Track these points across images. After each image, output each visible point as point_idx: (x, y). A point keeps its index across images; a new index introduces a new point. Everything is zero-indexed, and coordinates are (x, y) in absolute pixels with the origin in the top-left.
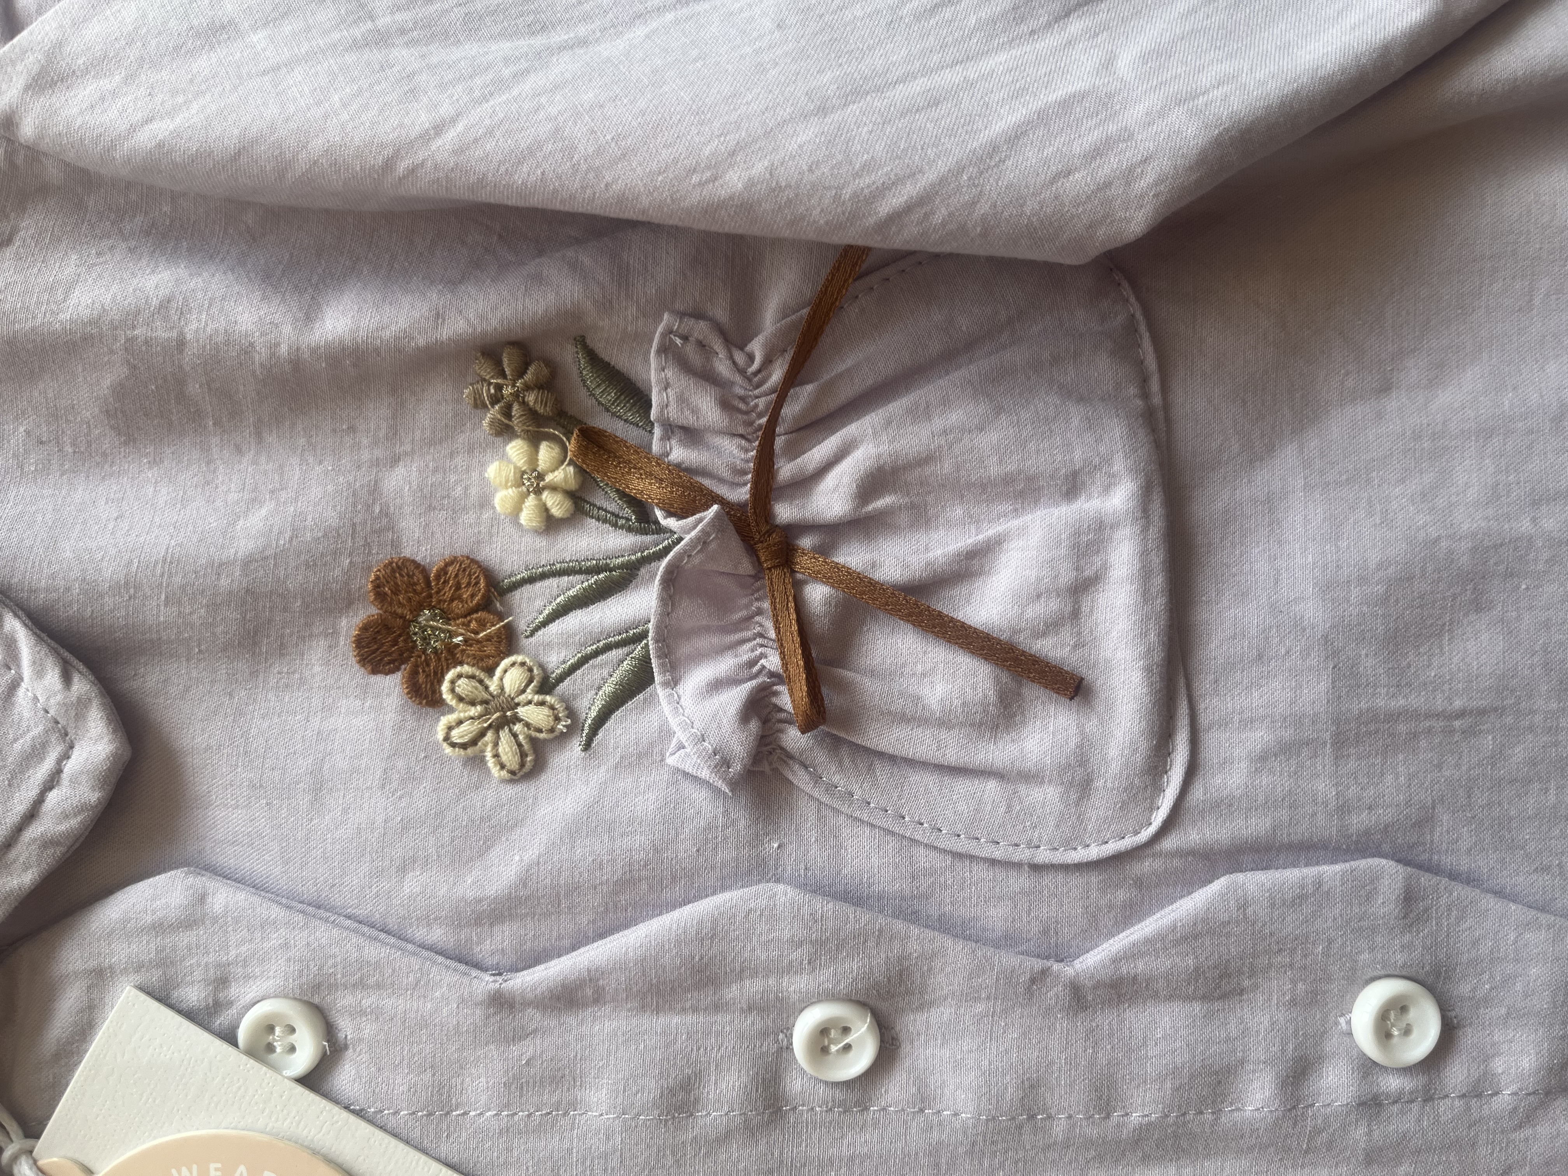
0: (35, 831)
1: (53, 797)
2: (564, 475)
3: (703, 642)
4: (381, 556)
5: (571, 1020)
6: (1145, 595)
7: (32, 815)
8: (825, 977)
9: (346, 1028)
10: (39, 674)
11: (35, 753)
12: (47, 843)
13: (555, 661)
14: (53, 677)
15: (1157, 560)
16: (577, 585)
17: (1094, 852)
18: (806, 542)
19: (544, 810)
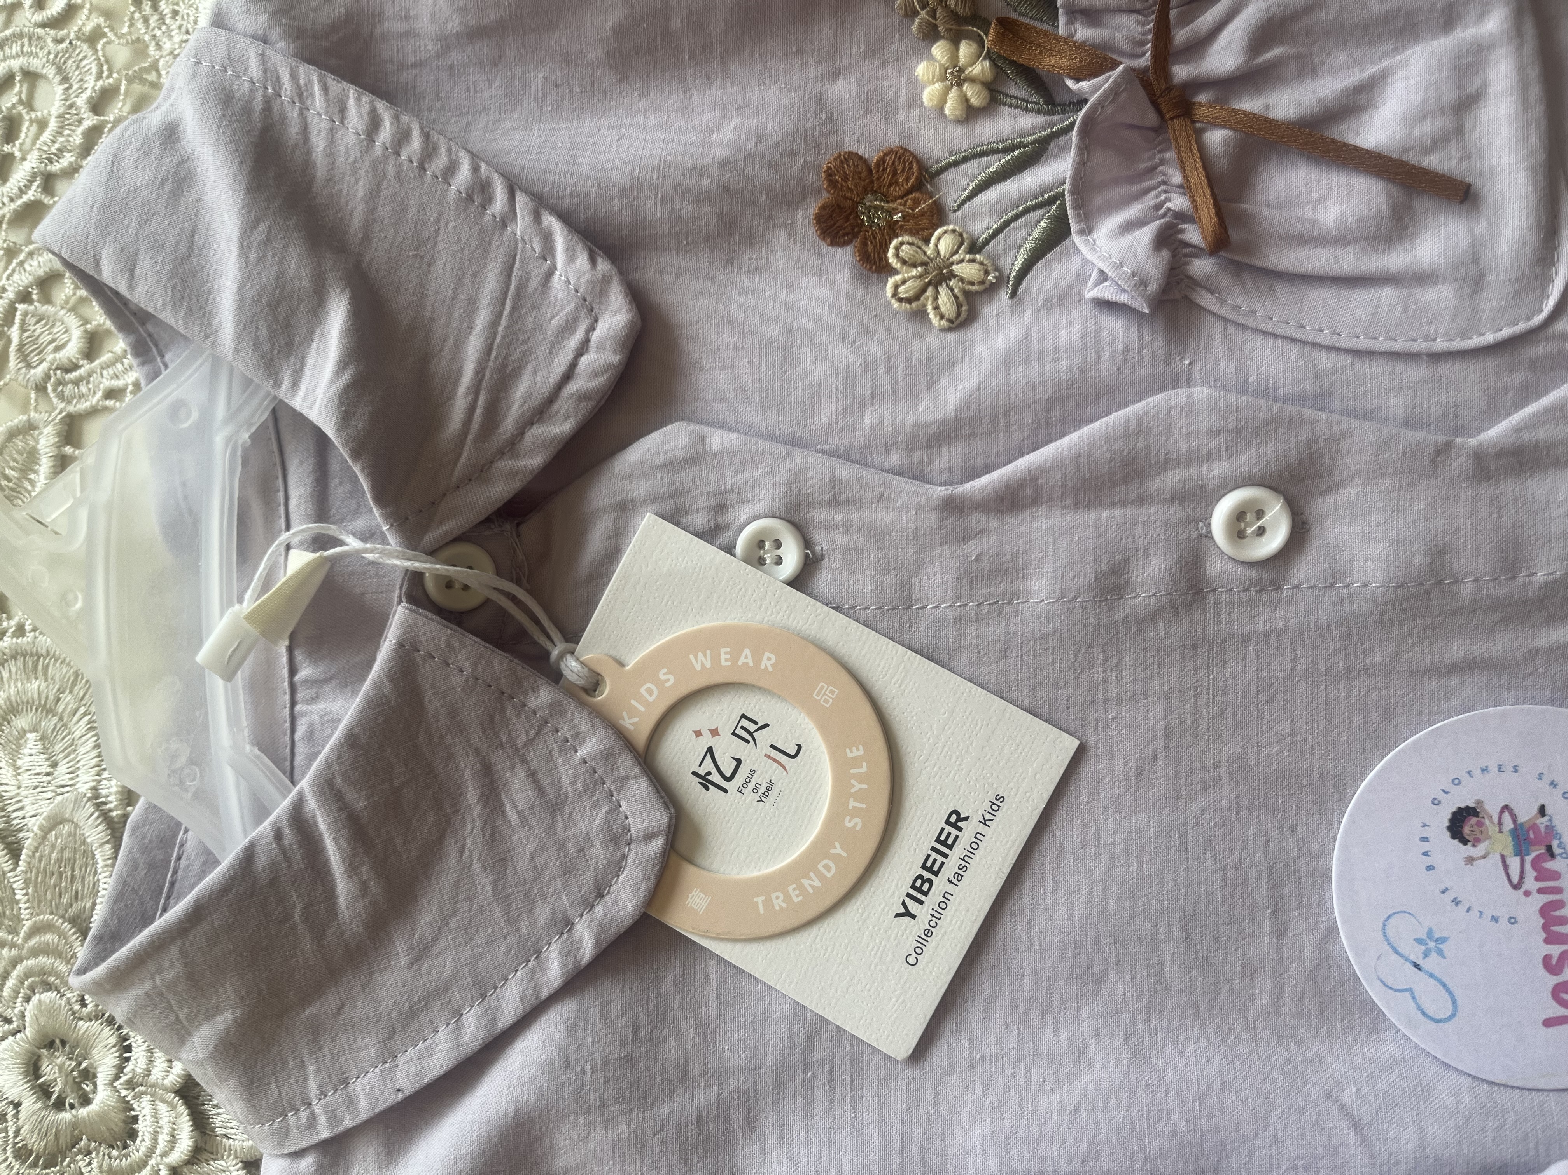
0: (573, 387)
1: (584, 361)
2: (980, 68)
3: (1113, 194)
4: (827, 157)
6: (1525, 104)
7: (568, 376)
8: (1241, 463)
9: (822, 541)
10: (571, 258)
11: (569, 327)
12: (583, 397)
13: (980, 229)
14: (582, 260)
15: (1533, 73)
16: (996, 163)
18: (1203, 98)
19: (980, 349)
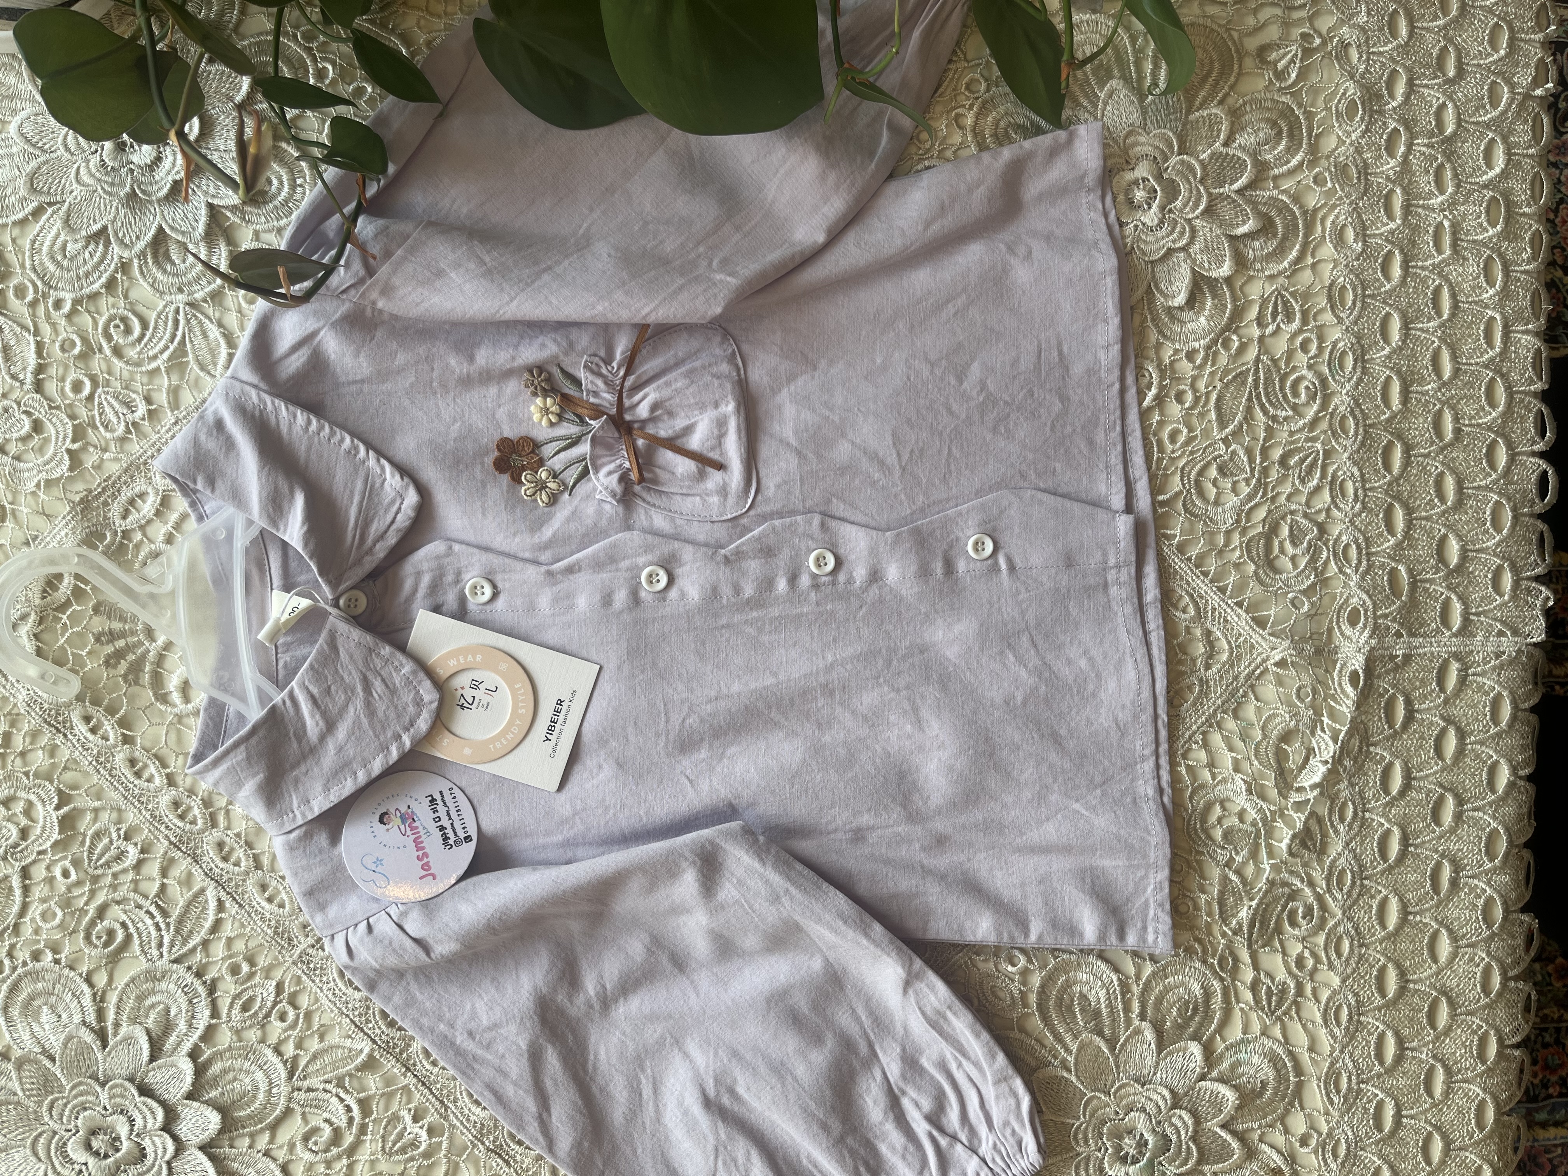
0: (394, 527)
1: (399, 516)
2: (555, 408)
3: (605, 460)
4: (497, 437)
5: (571, 577)
6: (740, 438)
7: (393, 522)
8: (650, 557)
9: (500, 586)
10: (393, 476)
11: (393, 502)
12: (398, 531)
13: (558, 467)
14: (397, 477)
15: (743, 427)
16: (562, 444)
17: (729, 516)
18: (636, 426)
19: (558, 515)
